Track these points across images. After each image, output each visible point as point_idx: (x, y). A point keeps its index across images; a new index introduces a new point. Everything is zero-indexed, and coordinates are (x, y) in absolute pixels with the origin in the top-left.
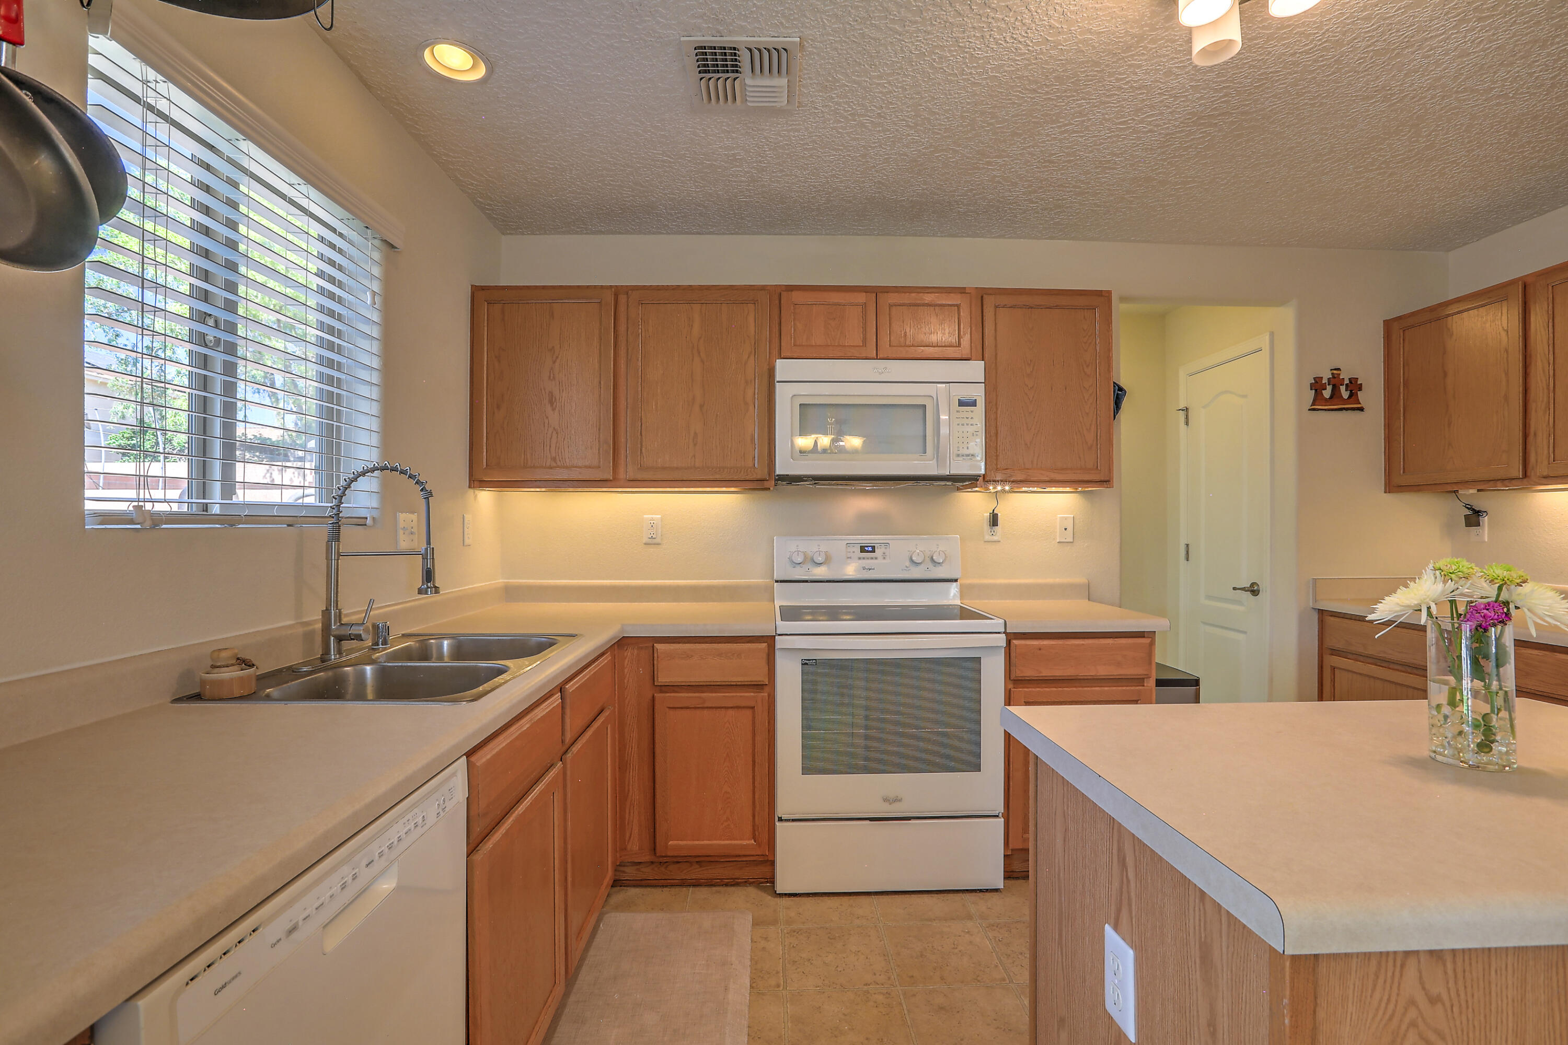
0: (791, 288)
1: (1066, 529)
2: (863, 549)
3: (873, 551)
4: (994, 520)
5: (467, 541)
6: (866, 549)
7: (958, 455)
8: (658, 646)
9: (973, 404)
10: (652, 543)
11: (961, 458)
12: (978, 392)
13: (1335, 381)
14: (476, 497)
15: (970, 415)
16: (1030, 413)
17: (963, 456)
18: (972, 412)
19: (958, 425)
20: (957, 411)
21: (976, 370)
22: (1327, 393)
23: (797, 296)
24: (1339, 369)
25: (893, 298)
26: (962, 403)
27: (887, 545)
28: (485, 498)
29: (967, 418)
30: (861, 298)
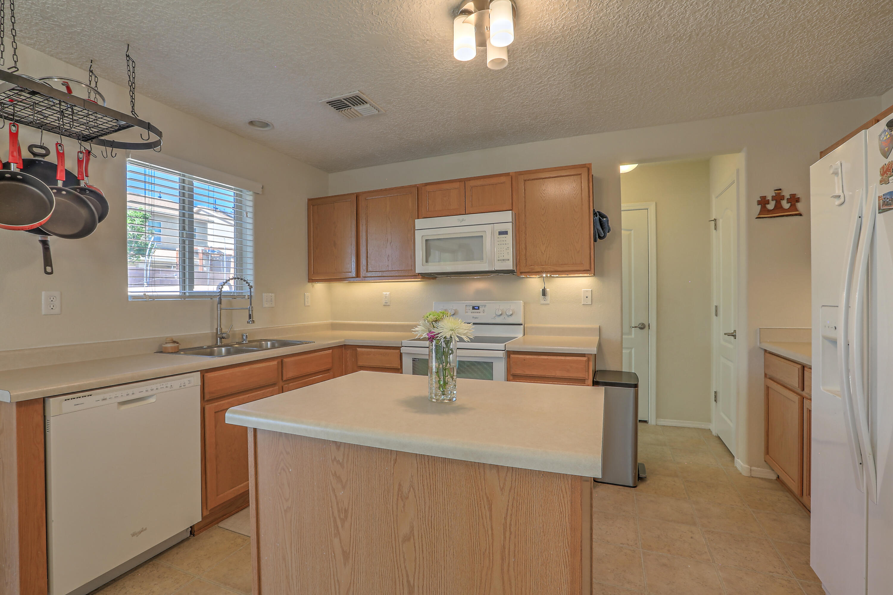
0: (427, 184)
1: (587, 297)
2: (474, 308)
3: (479, 309)
4: (544, 293)
5: (307, 304)
6: (475, 308)
7: (499, 260)
8: (359, 349)
9: (506, 233)
10: (386, 305)
11: (500, 262)
12: (509, 227)
13: (778, 198)
14: (313, 286)
15: (504, 239)
16: (544, 235)
17: (501, 260)
18: (506, 237)
19: (499, 244)
20: (498, 238)
21: (508, 216)
22: (771, 206)
23: (428, 188)
24: (780, 189)
25: (472, 183)
26: (501, 233)
27: (485, 306)
28: (319, 287)
29: (503, 241)
30: (457, 185)
